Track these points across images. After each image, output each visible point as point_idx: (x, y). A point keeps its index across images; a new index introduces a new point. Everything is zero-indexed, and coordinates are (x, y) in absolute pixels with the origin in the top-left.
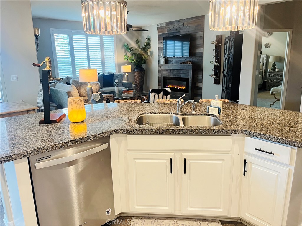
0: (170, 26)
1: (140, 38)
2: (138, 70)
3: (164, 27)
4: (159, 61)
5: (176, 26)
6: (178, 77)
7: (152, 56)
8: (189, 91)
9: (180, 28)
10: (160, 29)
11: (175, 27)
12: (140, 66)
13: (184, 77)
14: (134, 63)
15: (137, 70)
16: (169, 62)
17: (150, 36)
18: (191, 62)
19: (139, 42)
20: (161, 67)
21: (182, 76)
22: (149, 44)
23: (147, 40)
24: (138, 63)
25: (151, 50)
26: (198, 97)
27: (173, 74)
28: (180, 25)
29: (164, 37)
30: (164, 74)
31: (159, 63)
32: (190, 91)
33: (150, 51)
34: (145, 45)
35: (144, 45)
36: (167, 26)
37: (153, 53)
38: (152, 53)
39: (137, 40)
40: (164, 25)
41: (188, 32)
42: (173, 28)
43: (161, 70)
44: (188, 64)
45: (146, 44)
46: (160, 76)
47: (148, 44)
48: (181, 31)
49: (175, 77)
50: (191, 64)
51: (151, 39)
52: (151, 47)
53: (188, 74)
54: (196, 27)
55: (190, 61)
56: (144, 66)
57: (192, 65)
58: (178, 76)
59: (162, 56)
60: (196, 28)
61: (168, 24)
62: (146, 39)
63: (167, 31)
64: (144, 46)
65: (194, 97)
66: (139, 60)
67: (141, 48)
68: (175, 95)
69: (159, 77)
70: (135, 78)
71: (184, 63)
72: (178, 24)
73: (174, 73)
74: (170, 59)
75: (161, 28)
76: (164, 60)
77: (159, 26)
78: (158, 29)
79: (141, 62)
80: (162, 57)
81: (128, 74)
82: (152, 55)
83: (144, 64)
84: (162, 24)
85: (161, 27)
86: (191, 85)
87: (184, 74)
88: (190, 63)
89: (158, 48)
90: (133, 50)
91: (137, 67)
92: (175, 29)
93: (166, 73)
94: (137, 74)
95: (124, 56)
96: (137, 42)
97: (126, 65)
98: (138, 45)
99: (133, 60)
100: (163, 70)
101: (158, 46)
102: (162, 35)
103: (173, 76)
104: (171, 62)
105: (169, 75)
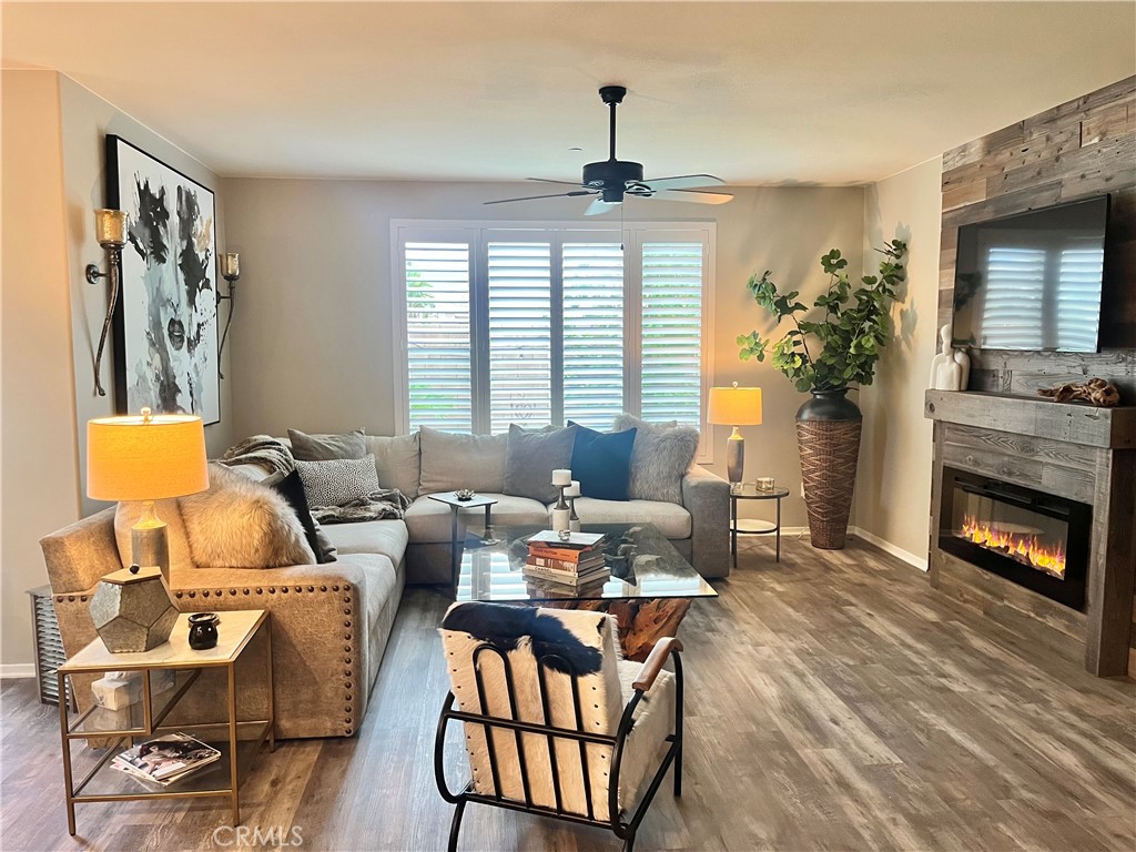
0: (1004, 156)
2: (822, 415)
3: (973, 165)
5: (1037, 147)
6: (1021, 482)
7: (910, 337)
8: (1090, 599)
9: (1057, 158)
10: (954, 182)
11: (1030, 158)
12: (838, 394)
13: (1063, 494)
15: (812, 415)
16: (988, 380)
17: (908, 227)
18: (1108, 392)
19: (842, 264)
20: (932, 407)
21: (1050, 481)
22: (899, 273)
23: (888, 253)
25: (906, 306)
27: (998, 461)
28: (1058, 139)
29: (960, 228)
30: (952, 450)
32: (1096, 599)
33: (901, 312)
34: (871, 280)
35: (868, 279)
36: (988, 161)
38: (909, 322)
39: (834, 254)
40: (975, 155)
42: (1021, 165)
45: (878, 273)
47: (896, 274)
48: (1066, 178)
49: (1006, 478)
51: (909, 247)
52: (909, 286)
53: (1086, 474)
56: (858, 394)
58: (1025, 476)
59: (945, 343)
61: (994, 143)
62: (886, 248)
63: (990, 186)
64: (866, 287)
66: (831, 361)
68: (1002, 599)
70: (800, 456)
71: (1067, 395)
72: (1048, 139)
73: (1005, 455)
74: (995, 364)
75: (960, 175)
77: (952, 166)
78: (945, 184)
80: (944, 350)
81: (739, 432)
84: (964, 149)
85: (958, 169)
87: (1060, 473)
88: (1102, 394)
89: (940, 292)
90: (798, 306)
91: (818, 397)
92: (1029, 167)
93: (962, 451)
94: (810, 436)
95: (740, 340)
96: (834, 261)
97: (735, 383)
98: (838, 279)
99: (794, 362)
100: (949, 428)
101: (940, 283)
102: (960, 215)
103: (999, 473)
104: (1001, 381)
105: (976, 463)
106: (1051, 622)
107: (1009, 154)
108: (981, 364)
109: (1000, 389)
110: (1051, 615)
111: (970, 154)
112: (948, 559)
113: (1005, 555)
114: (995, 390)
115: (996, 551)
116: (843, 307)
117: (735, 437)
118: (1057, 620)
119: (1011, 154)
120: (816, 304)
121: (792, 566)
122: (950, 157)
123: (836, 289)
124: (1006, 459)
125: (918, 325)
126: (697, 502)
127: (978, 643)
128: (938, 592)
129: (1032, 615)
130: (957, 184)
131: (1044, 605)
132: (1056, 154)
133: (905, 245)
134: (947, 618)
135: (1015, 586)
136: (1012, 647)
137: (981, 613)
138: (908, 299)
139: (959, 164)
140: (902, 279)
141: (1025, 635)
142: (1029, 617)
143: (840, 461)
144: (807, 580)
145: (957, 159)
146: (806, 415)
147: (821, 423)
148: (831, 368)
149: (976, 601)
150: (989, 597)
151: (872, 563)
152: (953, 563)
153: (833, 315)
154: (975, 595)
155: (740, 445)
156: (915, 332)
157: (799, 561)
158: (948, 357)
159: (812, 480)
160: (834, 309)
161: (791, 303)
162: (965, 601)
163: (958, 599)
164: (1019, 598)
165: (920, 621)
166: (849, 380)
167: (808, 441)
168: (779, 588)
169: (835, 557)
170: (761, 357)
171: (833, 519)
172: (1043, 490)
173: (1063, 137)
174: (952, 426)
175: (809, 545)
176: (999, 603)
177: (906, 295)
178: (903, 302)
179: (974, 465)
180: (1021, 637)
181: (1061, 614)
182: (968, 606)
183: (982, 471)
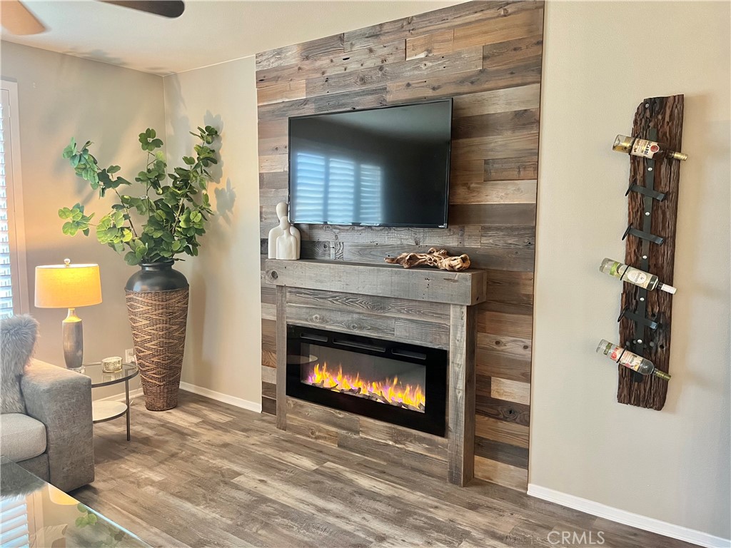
0: (324, 62)
1: (170, 130)
2: (152, 285)
4: (264, 242)
5: (359, 60)
6: (373, 334)
7: (229, 213)
8: (451, 425)
9: (381, 68)
10: (270, 80)
11: (353, 66)
12: (165, 267)
13: (417, 343)
14: (128, 249)
15: (145, 287)
16: (320, 250)
17: (218, 117)
18: (464, 260)
19: (158, 143)
20: (274, 275)
21: (401, 331)
22: (212, 155)
23: (202, 137)
24: (151, 250)
25: (222, 185)
26: (501, 465)
27: (347, 318)
28: (381, 52)
29: (290, 120)
30: (294, 310)
31: (264, 251)
32: (456, 424)
33: (217, 191)
34: (189, 161)
35: (185, 159)
36: (307, 65)
37: (232, 200)
38: (227, 201)
39: (150, 133)
40: (292, 59)
41: (434, 89)
42: (343, 72)
43: (275, 287)
44: (436, 268)
45: (195, 156)
46: (274, 318)
47: (209, 159)
48: (390, 85)
49: (357, 332)
50: (460, 270)
51: (221, 134)
52: (223, 169)
53: (439, 326)
54: (484, 58)
55: (449, 253)
56: (185, 264)
57: (468, 275)
58: (374, 329)
59: (282, 219)
60: (488, 62)
61: (311, 50)
62: (199, 133)
63: (310, 86)
64: (186, 167)
65: (477, 458)
66: (158, 235)
67: (171, 176)
68: (357, 432)
69: (263, 320)
70: (133, 328)
71: (413, 263)
72: (371, 51)
73: (353, 313)
74: (322, 236)
75: (275, 74)
76: (292, 239)
77: (265, 65)
78: (259, 81)
79: (169, 244)
80: (281, 226)
82: (230, 210)
83: (184, 255)
84: (279, 53)
85: (275, 69)
86: (461, 395)
87: (414, 325)
88: (457, 262)
89: (261, 175)
90: (120, 180)
91: (147, 269)
92: (351, 74)
93: (308, 310)
94: (145, 308)
95: (63, 213)
96: (150, 140)
97: (67, 260)
98: (155, 158)
99: (123, 236)
100: (290, 292)
101: (260, 167)
102: (279, 109)
103: (349, 327)
104: (332, 251)
105: (323, 320)
106: (411, 447)
107: (328, 61)
108: (310, 237)
109: (332, 257)
110: (411, 442)
111: (286, 57)
112: (295, 404)
113: (357, 395)
114: (327, 258)
115: (350, 393)
116: (162, 183)
117: (71, 319)
118: (416, 444)
119: (332, 61)
120: (138, 180)
121: (146, 441)
122: (264, 58)
123: (151, 167)
124: (356, 316)
125: (235, 203)
126: (50, 408)
127: (365, 482)
128: (288, 433)
129: (391, 443)
130: (274, 83)
131: (401, 433)
132: (380, 64)
133: (216, 132)
134: (321, 461)
135: (371, 421)
136: (382, 475)
137: (335, 446)
138: (223, 180)
139: (275, 65)
140: (215, 162)
141: (385, 460)
142: (388, 445)
143: (175, 327)
144: (173, 455)
145: (272, 60)
146: (138, 286)
147: (156, 294)
148: (160, 240)
149: (330, 437)
150: (343, 432)
151: (214, 416)
152: (302, 406)
153: (154, 191)
154: (328, 432)
155: (78, 327)
156: (233, 209)
157: (149, 432)
158: (285, 231)
159: (149, 349)
160: (155, 185)
161: (113, 177)
162: (317, 438)
163: (309, 437)
164: (376, 430)
165: (305, 473)
166: (178, 252)
167: (143, 313)
168: (156, 477)
169: (176, 417)
170: (86, 232)
171: (170, 381)
172: (396, 340)
173: (386, 51)
174: (294, 290)
175: (144, 409)
176: (356, 437)
177: (221, 176)
178: (218, 182)
179: (321, 323)
180: (382, 463)
181: (421, 440)
182: (320, 442)
183: (329, 327)
